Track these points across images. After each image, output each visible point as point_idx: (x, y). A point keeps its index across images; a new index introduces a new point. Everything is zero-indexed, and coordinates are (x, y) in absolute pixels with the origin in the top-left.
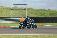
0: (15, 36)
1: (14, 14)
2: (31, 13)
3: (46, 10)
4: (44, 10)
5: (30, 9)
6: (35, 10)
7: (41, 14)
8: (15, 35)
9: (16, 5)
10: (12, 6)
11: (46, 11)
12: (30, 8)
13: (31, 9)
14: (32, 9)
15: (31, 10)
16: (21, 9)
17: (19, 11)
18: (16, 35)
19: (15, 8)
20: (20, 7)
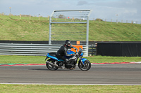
0: (60, 88)
1: (56, 33)
2: (100, 32)
3: (136, 25)
4: (132, 25)
5: (97, 22)
6: (108, 24)
7: (125, 33)
8: (59, 86)
9: (61, 13)
10: (51, 16)
11: (135, 28)
12: (97, 20)
13: (100, 22)
14: (102, 23)
15: (99, 24)
16: (73, 22)
17: (70, 26)
18: (63, 86)
19: (60, 19)
20: (72, 16)
